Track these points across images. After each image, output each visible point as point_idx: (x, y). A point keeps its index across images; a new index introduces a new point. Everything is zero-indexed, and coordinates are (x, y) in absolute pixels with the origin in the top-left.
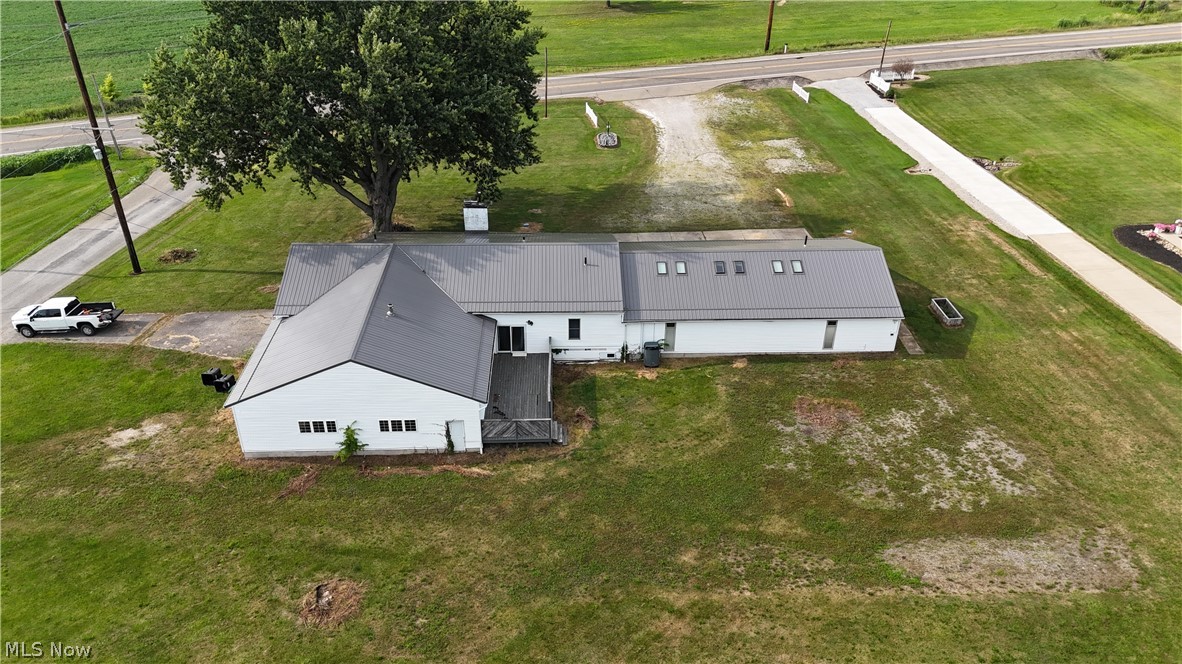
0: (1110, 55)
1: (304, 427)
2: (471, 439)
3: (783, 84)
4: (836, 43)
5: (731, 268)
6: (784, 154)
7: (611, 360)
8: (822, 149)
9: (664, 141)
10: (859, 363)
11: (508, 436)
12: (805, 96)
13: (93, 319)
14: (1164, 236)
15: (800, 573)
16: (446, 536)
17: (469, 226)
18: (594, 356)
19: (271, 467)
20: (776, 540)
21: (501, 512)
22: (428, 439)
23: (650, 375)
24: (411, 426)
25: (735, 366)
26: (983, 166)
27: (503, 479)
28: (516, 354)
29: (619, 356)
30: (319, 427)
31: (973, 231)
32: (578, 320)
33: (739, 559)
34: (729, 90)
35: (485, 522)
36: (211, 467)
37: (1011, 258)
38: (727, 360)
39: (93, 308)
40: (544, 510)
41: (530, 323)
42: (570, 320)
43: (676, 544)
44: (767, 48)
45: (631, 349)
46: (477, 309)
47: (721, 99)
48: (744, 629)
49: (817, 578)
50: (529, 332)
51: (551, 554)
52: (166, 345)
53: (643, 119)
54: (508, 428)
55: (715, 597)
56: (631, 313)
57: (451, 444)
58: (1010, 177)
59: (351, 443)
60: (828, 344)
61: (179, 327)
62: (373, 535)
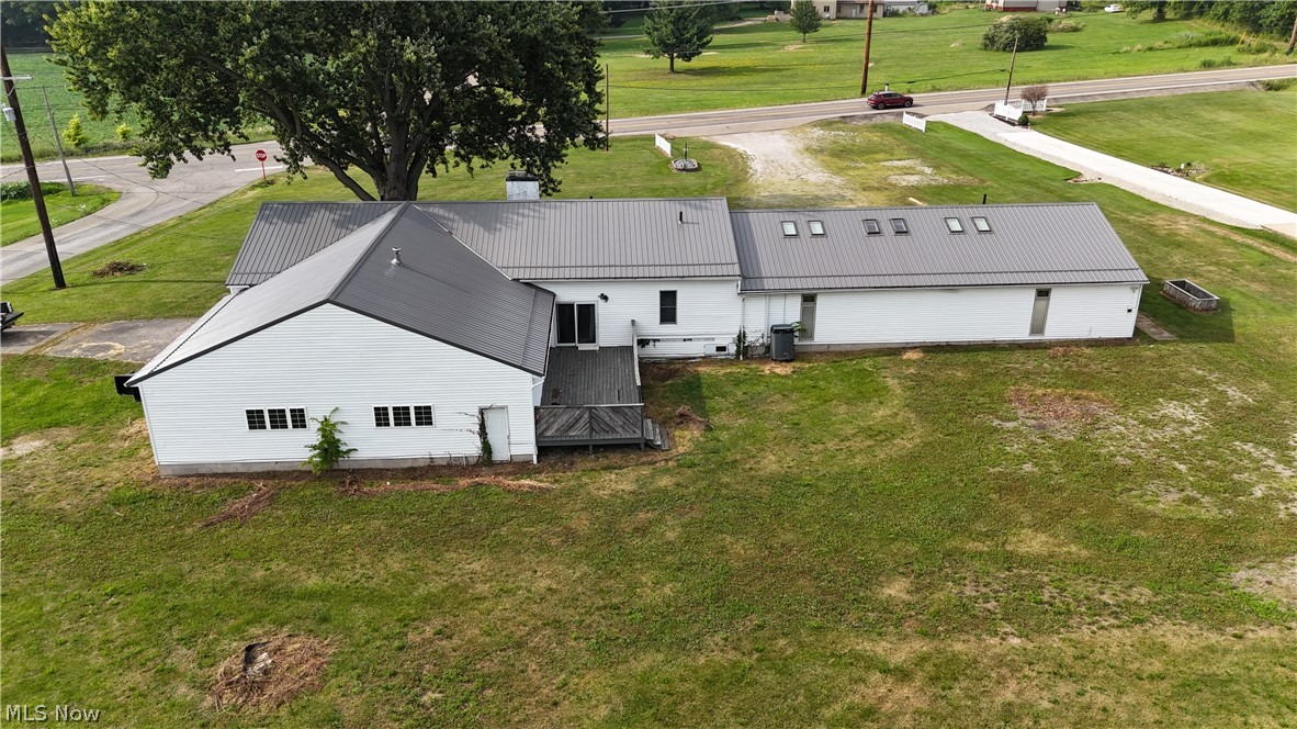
0: (1270, 87)
1: (255, 419)
2: (518, 438)
3: (890, 119)
5: (888, 229)
6: (908, 171)
7: (722, 355)
8: (956, 167)
9: (756, 165)
10: (1087, 351)
11: (578, 433)
12: (922, 126)
15: (1097, 609)
16: (479, 568)
17: (512, 198)
18: (696, 349)
19: (202, 487)
20: (1039, 562)
21: (570, 536)
22: (451, 439)
23: (781, 369)
24: (425, 416)
25: (905, 357)
26: (1166, 172)
27: (569, 493)
28: (583, 347)
29: (732, 349)
30: (278, 419)
31: (1183, 227)
32: (674, 293)
33: (984, 590)
34: (827, 124)
35: (543, 547)
36: (104, 489)
37: (1248, 246)
38: (894, 351)
40: (641, 531)
41: (605, 298)
42: (662, 293)
43: (871, 573)
44: (864, 92)
45: (750, 338)
46: (525, 275)
47: (818, 132)
48: (1027, 695)
49: (1129, 615)
51: (655, 590)
52: (76, 352)
54: (577, 421)
55: (958, 647)
56: (750, 284)
57: (487, 448)
58: (1206, 180)
59: (330, 447)
60: (1037, 327)
61: (99, 336)
62: (354, 570)
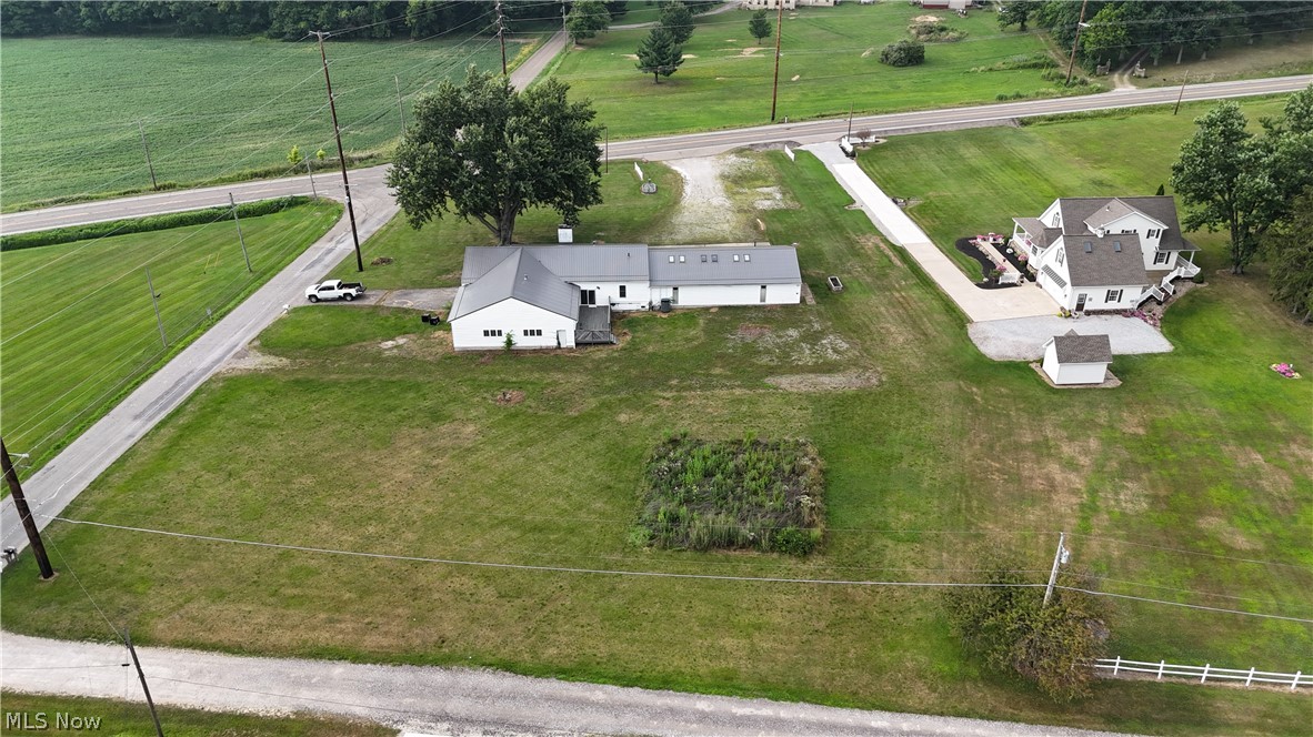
0: (1024, 123)
1: (486, 333)
2: (569, 341)
3: (779, 147)
4: (828, 113)
5: (709, 259)
6: (768, 197)
7: (643, 309)
8: (794, 193)
9: (688, 189)
10: (779, 309)
11: (589, 339)
12: (792, 156)
13: (353, 291)
14: (982, 243)
15: (724, 386)
16: (560, 376)
17: (561, 239)
18: (634, 307)
19: (468, 355)
20: (716, 376)
21: (586, 369)
22: (547, 341)
23: (665, 315)
24: (539, 333)
25: (711, 311)
26: (896, 203)
27: (585, 357)
28: (591, 306)
29: (647, 307)
30: (493, 333)
31: (869, 243)
32: (625, 286)
33: (698, 382)
34: (740, 152)
35: (578, 372)
36: (437, 355)
37: (887, 256)
38: (707, 309)
39: (350, 286)
40: (607, 368)
41: (598, 288)
42: (620, 286)
43: (670, 378)
44: (773, 119)
45: (654, 304)
46: (569, 280)
47: (733, 158)
48: (695, 402)
49: (731, 387)
50: (597, 293)
51: (609, 382)
52: (395, 305)
53: (676, 174)
54: (588, 334)
55: (684, 394)
56: (653, 282)
57: (559, 343)
58: (910, 210)
59: (509, 342)
60: (763, 300)
61: (399, 296)
62: (525, 376)
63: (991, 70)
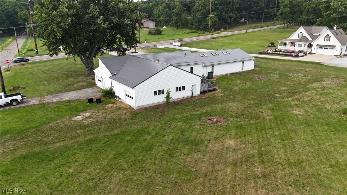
1: (155, 93)
2: (198, 91)
5: (216, 54)
11: (206, 89)
13: (19, 98)
14: (269, 52)
19: (147, 109)
25: (229, 75)
30: (159, 93)
32: (193, 67)
36: (127, 114)
42: (191, 68)
45: (204, 76)
52: (55, 101)
54: (206, 86)
56: (204, 65)
57: (193, 94)
59: (168, 97)
60: (242, 69)
61: (53, 97)
63: (182, 34)
